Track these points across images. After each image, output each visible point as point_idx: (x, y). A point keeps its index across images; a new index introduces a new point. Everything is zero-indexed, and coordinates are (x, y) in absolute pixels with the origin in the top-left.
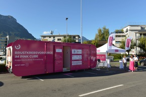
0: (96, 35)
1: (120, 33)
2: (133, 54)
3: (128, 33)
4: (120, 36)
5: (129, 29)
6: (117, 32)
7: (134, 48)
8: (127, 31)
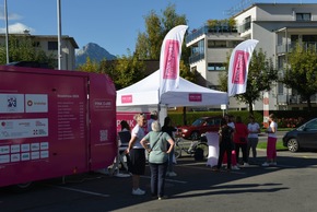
0: (141, 39)
1: (225, 31)
2: (266, 108)
3: (251, 31)
4: (222, 45)
5: (254, 18)
6: (212, 30)
7: (269, 89)
8: (247, 26)
